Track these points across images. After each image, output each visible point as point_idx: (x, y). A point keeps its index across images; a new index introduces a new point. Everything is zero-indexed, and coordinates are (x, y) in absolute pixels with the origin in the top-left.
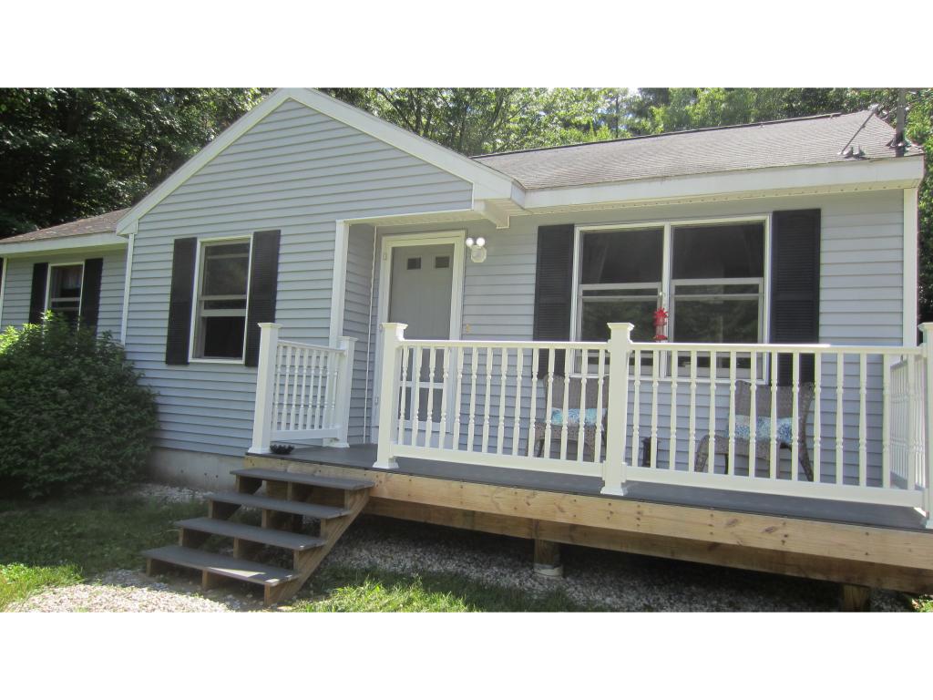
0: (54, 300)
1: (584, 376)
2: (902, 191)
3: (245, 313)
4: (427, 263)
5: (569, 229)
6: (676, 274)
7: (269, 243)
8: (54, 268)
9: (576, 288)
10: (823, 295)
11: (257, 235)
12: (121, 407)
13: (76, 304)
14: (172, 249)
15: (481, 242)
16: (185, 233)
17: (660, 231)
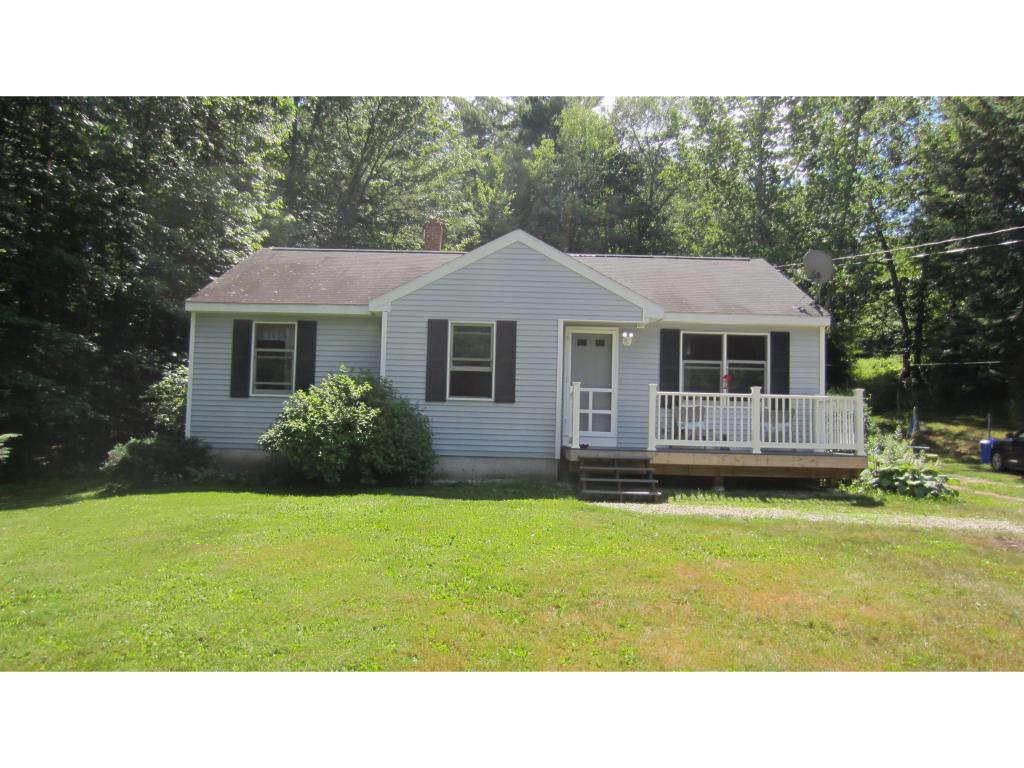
1: (687, 406)
2: (819, 330)
3: (491, 370)
4: (591, 343)
5: (677, 332)
6: (729, 358)
9: (682, 362)
11: (498, 322)
15: (631, 335)
16: (435, 316)
17: (721, 337)
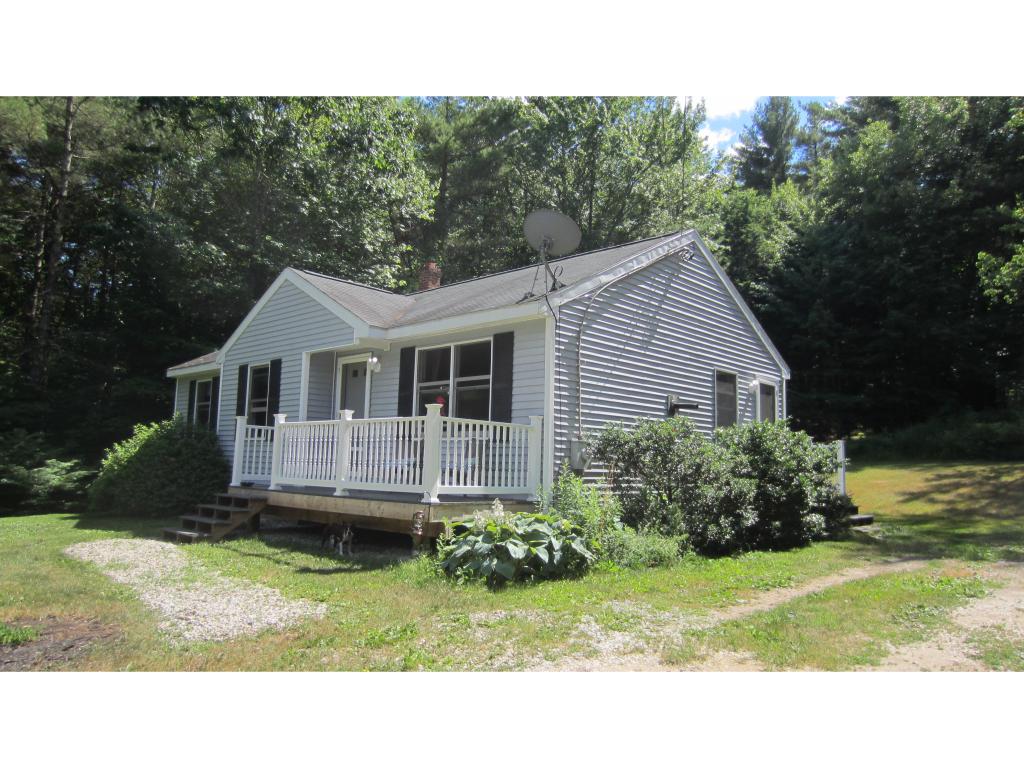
0: (201, 404)
2: (545, 320)
3: (266, 409)
4: (360, 373)
5: (412, 349)
7: (277, 364)
8: (199, 384)
9: (416, 386)
10: (515, 384)
11: (272, 362)
12: (204, 467)
13: (208, 406)
14: (237, 371)
15: (375, 360)
16: (243, 362)
17: (449, 349)
